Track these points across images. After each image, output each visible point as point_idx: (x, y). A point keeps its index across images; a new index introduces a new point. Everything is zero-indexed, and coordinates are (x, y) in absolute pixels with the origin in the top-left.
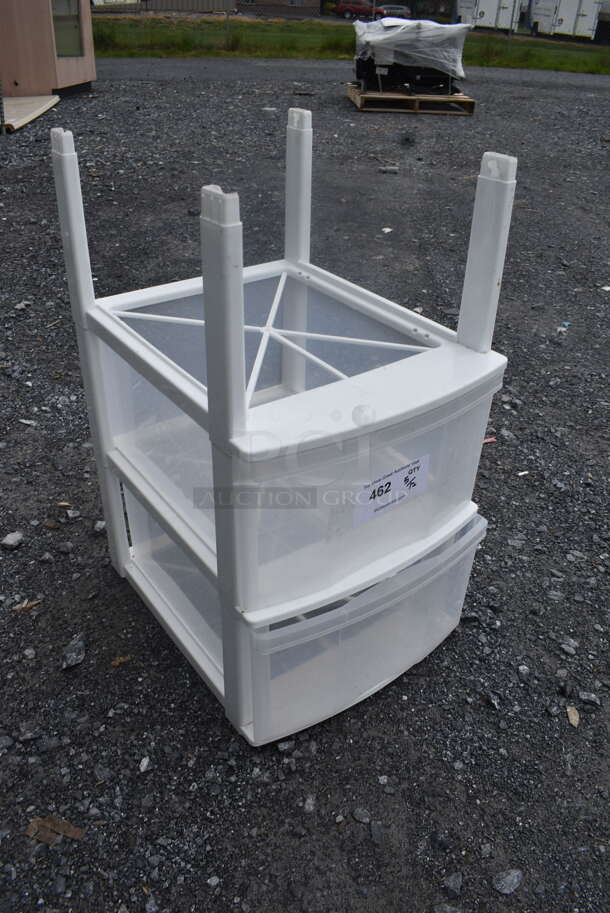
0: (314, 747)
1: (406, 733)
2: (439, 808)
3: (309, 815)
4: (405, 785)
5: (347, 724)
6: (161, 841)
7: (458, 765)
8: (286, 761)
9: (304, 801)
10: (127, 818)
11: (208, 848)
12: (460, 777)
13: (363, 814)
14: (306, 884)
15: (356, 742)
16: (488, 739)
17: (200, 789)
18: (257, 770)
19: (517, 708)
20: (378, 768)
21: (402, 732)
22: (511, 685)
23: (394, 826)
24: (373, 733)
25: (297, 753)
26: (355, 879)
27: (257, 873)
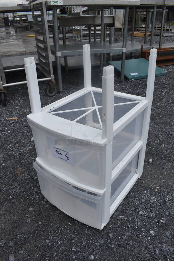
0: (47, 206)
1: (56, 226)
2: (33, 238)
3: (28, 210)
4: (39, 229)
5: (56, 212)
6: (18, 186)
7: (48, 241)
8: (42, 202)
9: (31, 208)
10: (23, 180)
11: (18, 194)
12: (44, 242)
13: (29, 220)
14: (10, 213)
15: (51, 215)
16: (59, 249)
17: (32, 189)
18: (38, 197)
19: (74, 257)
20: (44, 221)
21: (57, 225)
22: (84, 254)
23: (27, 228)
24: (55, 218)
25: (44, 203)
26: (12, 223)
27: (13, 204)
